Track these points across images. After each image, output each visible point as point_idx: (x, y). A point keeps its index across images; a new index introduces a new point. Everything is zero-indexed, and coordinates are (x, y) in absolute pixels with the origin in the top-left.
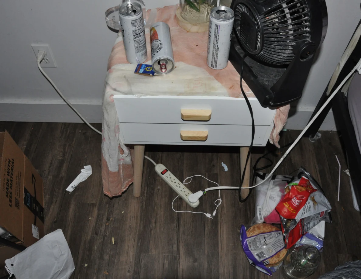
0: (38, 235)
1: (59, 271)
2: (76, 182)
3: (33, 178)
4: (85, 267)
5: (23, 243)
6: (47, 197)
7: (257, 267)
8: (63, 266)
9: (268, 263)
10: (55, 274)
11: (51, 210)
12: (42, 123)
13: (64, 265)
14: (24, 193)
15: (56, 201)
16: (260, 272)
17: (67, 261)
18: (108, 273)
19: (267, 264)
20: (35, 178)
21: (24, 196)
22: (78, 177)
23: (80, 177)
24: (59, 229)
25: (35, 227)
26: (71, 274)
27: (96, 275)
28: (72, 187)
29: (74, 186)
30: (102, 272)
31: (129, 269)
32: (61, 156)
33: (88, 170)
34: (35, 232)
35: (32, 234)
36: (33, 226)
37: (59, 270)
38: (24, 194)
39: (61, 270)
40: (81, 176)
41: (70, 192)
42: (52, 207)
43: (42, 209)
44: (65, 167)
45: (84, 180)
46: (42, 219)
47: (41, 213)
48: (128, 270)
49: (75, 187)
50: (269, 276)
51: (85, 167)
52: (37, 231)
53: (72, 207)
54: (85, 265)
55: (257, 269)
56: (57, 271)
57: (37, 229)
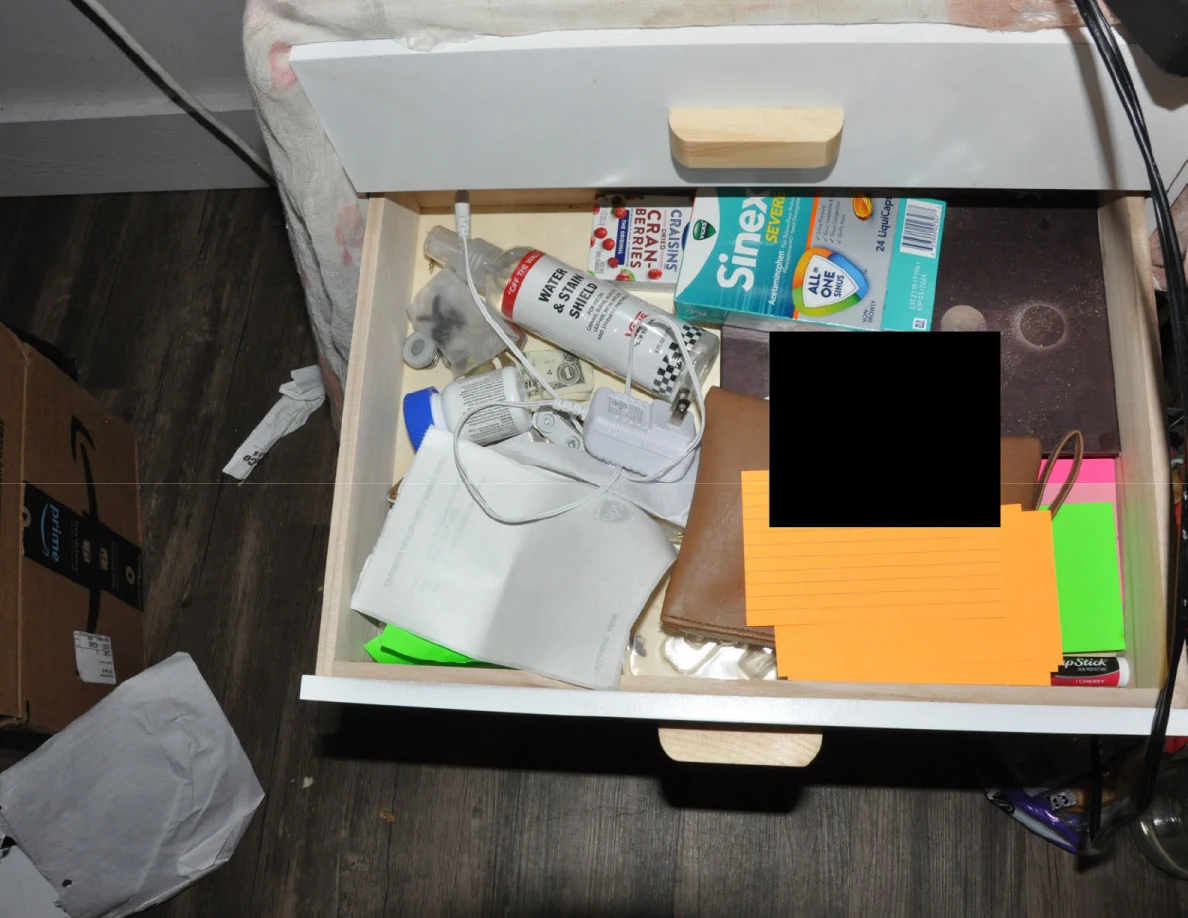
0: (111, 667)
1: (197, 812)
2: (260, 440)
3: (79, 435)
4: (305, 789)
5: (27, 722)
6: (153, 503)
7: (1018, 814)
8: (210, 797)
9: (1069, 804)
10: (181, 825)
11: (169, 556)
12: (127, 196)
13: (213, 790)
14: (23, 509)
15: (189, 517)
16: (1027, 833)
17: (225, 776)
18: (392, 818)
19: (1063, 808)
20: (86, 433)
21: (23, 524)
22: (269, 418)
23: (278, 416)
24: (179, 654)
25: (94, 640)
26: (248, 822)
27: (348, 824)
28: (247, 458)
29: (256, 453)
30: (370, 812)
31: (481, 800)
32: (205, 328)
33: (305, 386)
34: (91, 657)
35: (77, 673)
36: (81, 639)
37: (195, 809)
38: (25, 516)
39: (205, 808)
40: (281, 411)
41: (240, 481)
42: (173, 541)
43: (130, 554)
44: (217, 378)
45: (293, 428)
46: (134, 596)
47: (129, 569)
48: (473, 805)
49: (257, 457)
50: (1066, 854)
51: (293, 373)
52: (102, 653)
53: (251, 541)
54: (302, 783)
55: (1016, 820)
56: (188, 814)
57: (105, 646)
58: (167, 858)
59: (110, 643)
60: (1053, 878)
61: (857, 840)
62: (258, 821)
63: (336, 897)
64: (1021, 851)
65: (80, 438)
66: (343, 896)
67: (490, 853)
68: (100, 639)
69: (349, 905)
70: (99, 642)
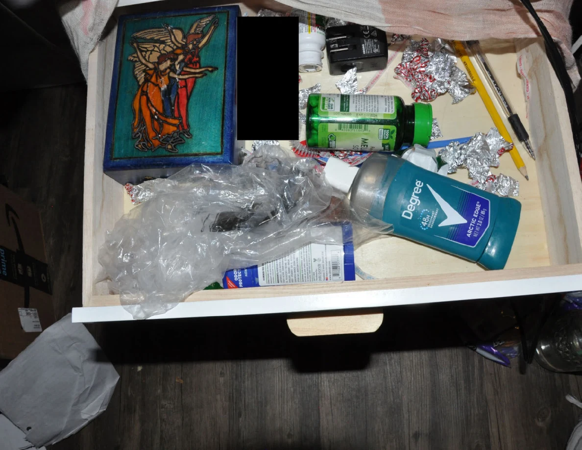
0: (39, 323)
1: (89, 387)
3: (10, 212)
4: (139, 372)
6: (51, 242)
7: (478, 350)
8: (93, 381)
9: (502, 343)
10: (81, 395)
11: (62, 267)
13: (94, 376)
16: (484, 359)
18: (182, 381)
19: (499, 345)
20: (15, 213)
25: (29, 311)
26: (113, 390)
27: (161, 386)
30: (171, 380)
31: (223, 369)
32: (67, 154)
34: (28, 319)
35: (22, 328)
36: (22, 312)
37: (87, 386)
39: (91, 386)
42: (63, 259)
43: (41, 267)
46: (46, 288)
47: (43, 275)
48: (220, 371)
50: (502, 367)
52: (33, 317)
54: (137, 369)
55: (478, 353)
56: (83, 389)
57: (35, 314)
58: (76, 412)
59: (36, 312)
60: (497, 379)
61: (404, 370)
62: (118, 388)
63: (159, 421)
64: (481, 368)
65: (11, 214)
66: (163, 420)
67: (230, 393)
68: (32, 311)
69: (166, 425)
70: (31, 312)
